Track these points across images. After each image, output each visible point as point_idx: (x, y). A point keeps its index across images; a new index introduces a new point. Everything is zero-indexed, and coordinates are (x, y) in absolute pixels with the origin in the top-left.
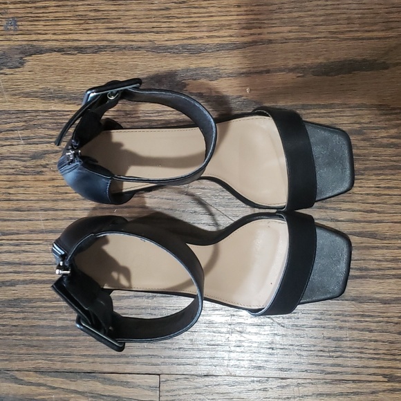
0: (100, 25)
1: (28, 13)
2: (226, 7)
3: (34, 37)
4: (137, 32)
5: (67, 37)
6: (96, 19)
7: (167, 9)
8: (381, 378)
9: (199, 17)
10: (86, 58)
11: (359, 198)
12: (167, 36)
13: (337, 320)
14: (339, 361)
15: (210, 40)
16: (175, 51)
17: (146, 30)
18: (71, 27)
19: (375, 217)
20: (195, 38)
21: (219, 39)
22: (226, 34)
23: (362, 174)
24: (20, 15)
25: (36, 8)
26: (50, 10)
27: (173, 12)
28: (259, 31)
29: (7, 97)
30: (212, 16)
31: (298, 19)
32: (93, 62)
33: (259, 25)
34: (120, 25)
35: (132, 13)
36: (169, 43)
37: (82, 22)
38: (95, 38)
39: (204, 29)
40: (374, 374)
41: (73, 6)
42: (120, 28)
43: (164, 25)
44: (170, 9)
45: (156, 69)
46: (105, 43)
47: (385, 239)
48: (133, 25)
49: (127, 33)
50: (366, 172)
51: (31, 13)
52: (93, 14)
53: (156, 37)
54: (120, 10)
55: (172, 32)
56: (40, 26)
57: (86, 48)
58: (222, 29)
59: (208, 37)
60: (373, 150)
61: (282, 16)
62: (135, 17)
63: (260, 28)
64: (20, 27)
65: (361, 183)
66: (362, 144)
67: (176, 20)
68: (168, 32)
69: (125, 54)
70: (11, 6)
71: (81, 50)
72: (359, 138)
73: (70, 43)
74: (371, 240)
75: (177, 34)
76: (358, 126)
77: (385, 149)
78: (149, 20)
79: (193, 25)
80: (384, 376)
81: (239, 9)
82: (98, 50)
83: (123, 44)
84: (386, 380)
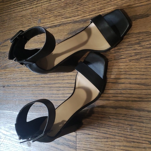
0: (60, 17)
1: (43, 17)
2: (94, 4)
3: (45, 24)
4: (69, 18)
5: (52, 23)
6: (59, 16)
7: (77, 8)
8: (147, 142)
9: (86, 9)
10: (57, 28)
11: (139, 70)
12: (77, 17)
13: (131, 117)
14: (132, 134)
15: (89, 16)
16: (80, 22)
17: (72, 16)
18: (53, 19)
19: (144, 77)
20: (85, 16)
21: (92, 15)
22: (94, 13)
23: (140, 60)
24: (41, 18)
25: (45, 15)
26: (48, 15)
27: (79, 9)
28: (104, 10)
29: (39, 44)
30: (90, 8)
31: (117, 3)
32: (58, 30)
33: (104, 8)
34: (65, 16)
35: (68, 11)
36: (78, 20)
37: (56, 17)
38: (59, 22)
39: (88, 13)
40: (145, 140)
41: (53, 12)
42: (65, 17)
43: (76, 14)
44: (78, 8)
45: (74, 29)
46: (61, 23)
47: (148, 86)
48: (68, 15)
49: (67, 18)
50: (141, 59)
51: (44, 17)
52: (58, 14)
53: (75, 18)
54: (65, 11)
55: (79, 15)
56: (46, 21)
57: (57, 25)
58: (93, 12)
59: (89, 15)
60: (144, 50)
61: (111, 3)
62: (69, 13)
63: (104, 9)
64: (42, 22)
65: (139, 63)
66: (140, 48)
67: (80, 11)
68: (77, 16)
69: (66, 25)
70: (39, 16)
71: (55, 26)
72: (138, 46)
73: (53, 25)
74: (143, 86)
75: (80, 16)
76: (138, 41)
77: (148, 49)
78: (72, 13)
79: (84, 12)
80: (149, 141)
81: (98, 4)
82: (60, 25)
83: (66, 22)
84: (149, 143)
